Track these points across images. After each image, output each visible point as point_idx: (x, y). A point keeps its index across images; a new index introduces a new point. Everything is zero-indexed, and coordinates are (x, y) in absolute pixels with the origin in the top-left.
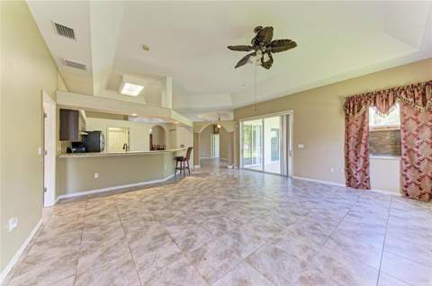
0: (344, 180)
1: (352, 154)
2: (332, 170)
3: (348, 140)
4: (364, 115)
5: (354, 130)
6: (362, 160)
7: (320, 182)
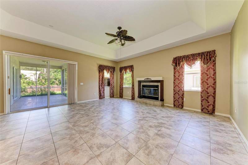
0: (98, 97)
1: (101, 86)
2: (95, 94)
3: (99, 81)
4: (103, 73)
5: (101, 77)
6: (103, 88)
7: (91, 100)
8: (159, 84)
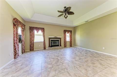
8: (59, 39)
